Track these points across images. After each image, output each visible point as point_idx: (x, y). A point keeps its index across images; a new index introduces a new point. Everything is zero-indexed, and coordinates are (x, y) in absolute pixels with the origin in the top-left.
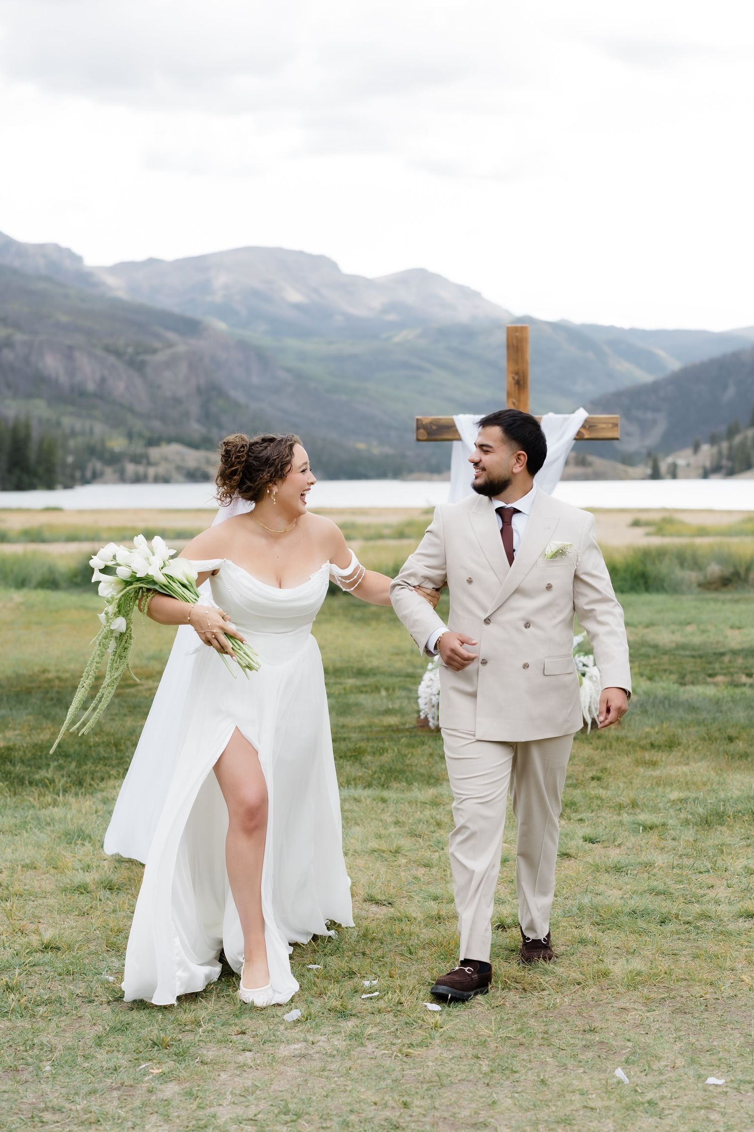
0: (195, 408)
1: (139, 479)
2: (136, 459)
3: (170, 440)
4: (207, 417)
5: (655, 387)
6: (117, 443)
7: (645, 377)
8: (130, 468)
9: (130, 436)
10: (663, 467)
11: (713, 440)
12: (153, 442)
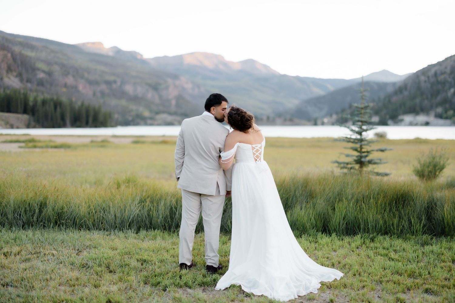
0: (173, 102)
1: (151, 125)
2: (151, 118)
3: (163, 112)
4: (178, 105)
5: (324, 97)
6: (147, 114)
7: (321, 93)
8: (149, 122)
9: (151, 111)
10: (319, 122)
11: (337, 113)
12: (157, 113)
